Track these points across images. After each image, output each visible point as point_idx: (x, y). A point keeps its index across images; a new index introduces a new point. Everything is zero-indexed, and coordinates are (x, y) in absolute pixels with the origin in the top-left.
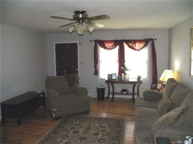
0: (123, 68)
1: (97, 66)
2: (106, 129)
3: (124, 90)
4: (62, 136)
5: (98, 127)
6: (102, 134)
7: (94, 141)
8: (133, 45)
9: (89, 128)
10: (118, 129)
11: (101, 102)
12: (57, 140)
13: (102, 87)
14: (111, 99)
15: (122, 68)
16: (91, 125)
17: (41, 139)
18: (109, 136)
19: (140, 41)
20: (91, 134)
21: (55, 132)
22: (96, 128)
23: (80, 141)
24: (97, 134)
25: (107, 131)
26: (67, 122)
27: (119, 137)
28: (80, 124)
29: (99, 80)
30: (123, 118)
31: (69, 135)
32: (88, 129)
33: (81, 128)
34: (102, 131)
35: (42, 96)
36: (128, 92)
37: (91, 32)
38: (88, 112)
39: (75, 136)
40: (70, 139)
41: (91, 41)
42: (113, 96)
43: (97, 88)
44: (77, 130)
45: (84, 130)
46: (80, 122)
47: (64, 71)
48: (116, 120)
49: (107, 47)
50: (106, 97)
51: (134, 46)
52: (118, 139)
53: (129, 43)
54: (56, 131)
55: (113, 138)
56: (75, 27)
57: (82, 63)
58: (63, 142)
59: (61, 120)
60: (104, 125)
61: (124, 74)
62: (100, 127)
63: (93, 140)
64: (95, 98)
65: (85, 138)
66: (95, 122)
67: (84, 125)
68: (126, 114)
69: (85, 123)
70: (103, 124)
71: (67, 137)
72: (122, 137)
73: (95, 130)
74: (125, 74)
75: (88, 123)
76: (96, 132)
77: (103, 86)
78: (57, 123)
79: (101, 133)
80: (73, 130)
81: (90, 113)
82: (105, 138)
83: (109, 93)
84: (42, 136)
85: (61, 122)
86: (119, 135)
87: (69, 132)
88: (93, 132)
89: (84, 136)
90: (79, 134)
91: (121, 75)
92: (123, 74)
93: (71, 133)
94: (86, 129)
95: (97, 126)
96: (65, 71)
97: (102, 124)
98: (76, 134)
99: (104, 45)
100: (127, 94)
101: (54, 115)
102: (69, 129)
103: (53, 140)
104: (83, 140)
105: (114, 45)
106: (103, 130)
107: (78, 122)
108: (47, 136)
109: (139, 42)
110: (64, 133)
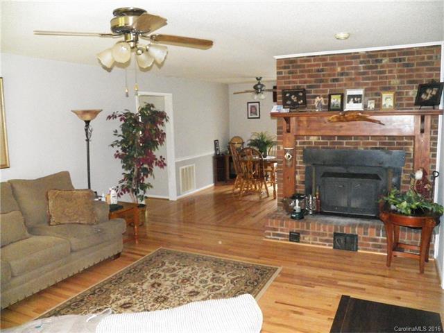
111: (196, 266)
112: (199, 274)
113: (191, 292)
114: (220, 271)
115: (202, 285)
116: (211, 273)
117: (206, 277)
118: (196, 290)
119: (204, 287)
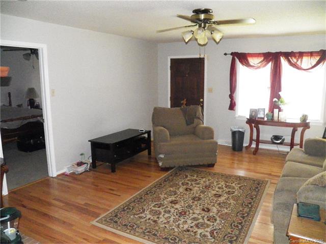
0: (277, 100)
1: (234, 95)
2: (234, 190)
3: (276, 138)
4: (168, 191)
5: (224, 187)
6: (227, 196)
7: (212, 204)
8: (297, 61)
9: (209, 187)
10: (254, 193)
11: (236, 153)
12: (160, 195)
13: (240, 130)
14: (253, 150)
15: (275, 99)
16: (213, 183)
17: (139, 193)
18: (237, 200)
19: (311, 54)
20: (210, 194)
21: (159, 185)
22: (219, 188)
23: (192, 201)
24: (220, 196)
25: (236, 193)
26: (178, 174)
27: (252, 204)
28: (196, 180)
29: (237, 119)
30: (266, 180)
31: (178, 192)
32: (207, 187)
33: (197, 186)
34: (229, 193)
35: (146, 135)
36: (284, 140)
37: (218, 40)
38: (211, 165)
39: (186, 194)
40: (179, 197)
41: (225, 54)
42: (257, 145)
43: (231, 130)
44: (191, 187)
45: (201, 188)
46: (197, 177)
47: (182, 102)
48: (254, 181)
49: (251, 64)
50: (246, 147)
51: (299, 63)
52: (250, 206)
53: (290, 58)
54: (161, 184)
55: (242, 204)
56: (193, 34)
57: (210, 90)
58: (168, 200)
59: (170, 172)
60: (233, 185)
61: (278, 110)
62: (226, 187)
63: (211, 202)
64: (228, 147)
65: (199, 199)
66: (220, 180)
67: (202, 182)
68: (273, 173)
69: (204, 179)
70: (232, 183)
71: (175, 194)
72: (256, 205)
73: (217, 189)
74: (280, 110)
75: (209, 180)
76: (218, 193)
77: (242, 128)
78: (164, 175)
79: (225, 195)
80: (185, 187)
81: (215, 166)
82: (229, 202)
83: (251, 140)
84: (141, 189)
85: (170, 174)
86: (252, 201)
87: (178, 189)
88: (214, 192)
89: (200, 195)
90: (192, 192)
91: (273, 112)
92: (276, 111)
93: (181, 190)
94: (204, 187)
95: (222, 186)
96: (184, 102)
97: (230, 184)
98: (188, 192)
99: (247, 60)
100: (281, 143)
101: (160, 164)
102: (179, 185)
103: (155, 196)
104: (197, 201)
105: (263, 60)
106: (229, 191)
107: (195, 178)
108: (147, 190)
109: (308, 56)
110: (171, 189)
111: (176, 230)
112: (172, 219)
113: (177, 203)
114: (152, 222)
115: (169, 208)
116: (161, 220)
117: (165, 216)
118: (173, 205)
119: (167, 207)
